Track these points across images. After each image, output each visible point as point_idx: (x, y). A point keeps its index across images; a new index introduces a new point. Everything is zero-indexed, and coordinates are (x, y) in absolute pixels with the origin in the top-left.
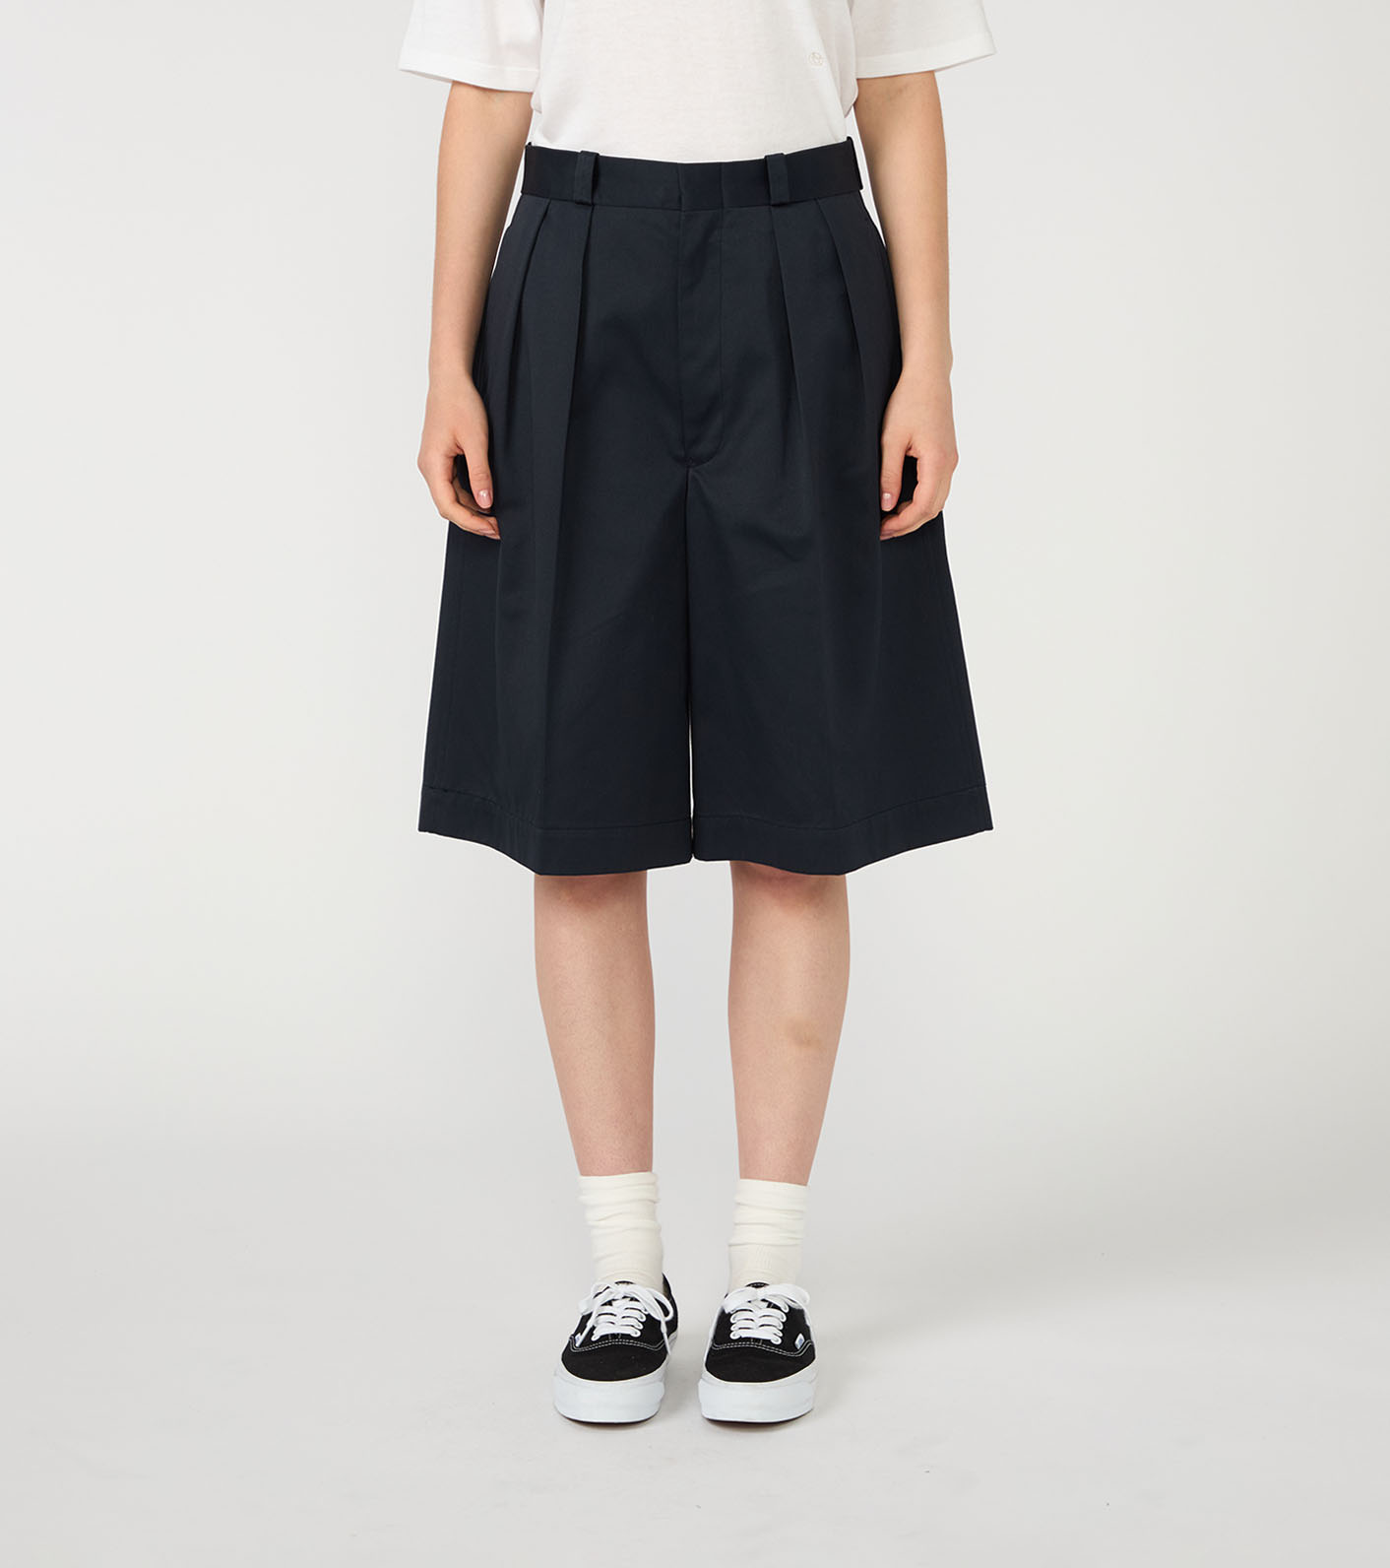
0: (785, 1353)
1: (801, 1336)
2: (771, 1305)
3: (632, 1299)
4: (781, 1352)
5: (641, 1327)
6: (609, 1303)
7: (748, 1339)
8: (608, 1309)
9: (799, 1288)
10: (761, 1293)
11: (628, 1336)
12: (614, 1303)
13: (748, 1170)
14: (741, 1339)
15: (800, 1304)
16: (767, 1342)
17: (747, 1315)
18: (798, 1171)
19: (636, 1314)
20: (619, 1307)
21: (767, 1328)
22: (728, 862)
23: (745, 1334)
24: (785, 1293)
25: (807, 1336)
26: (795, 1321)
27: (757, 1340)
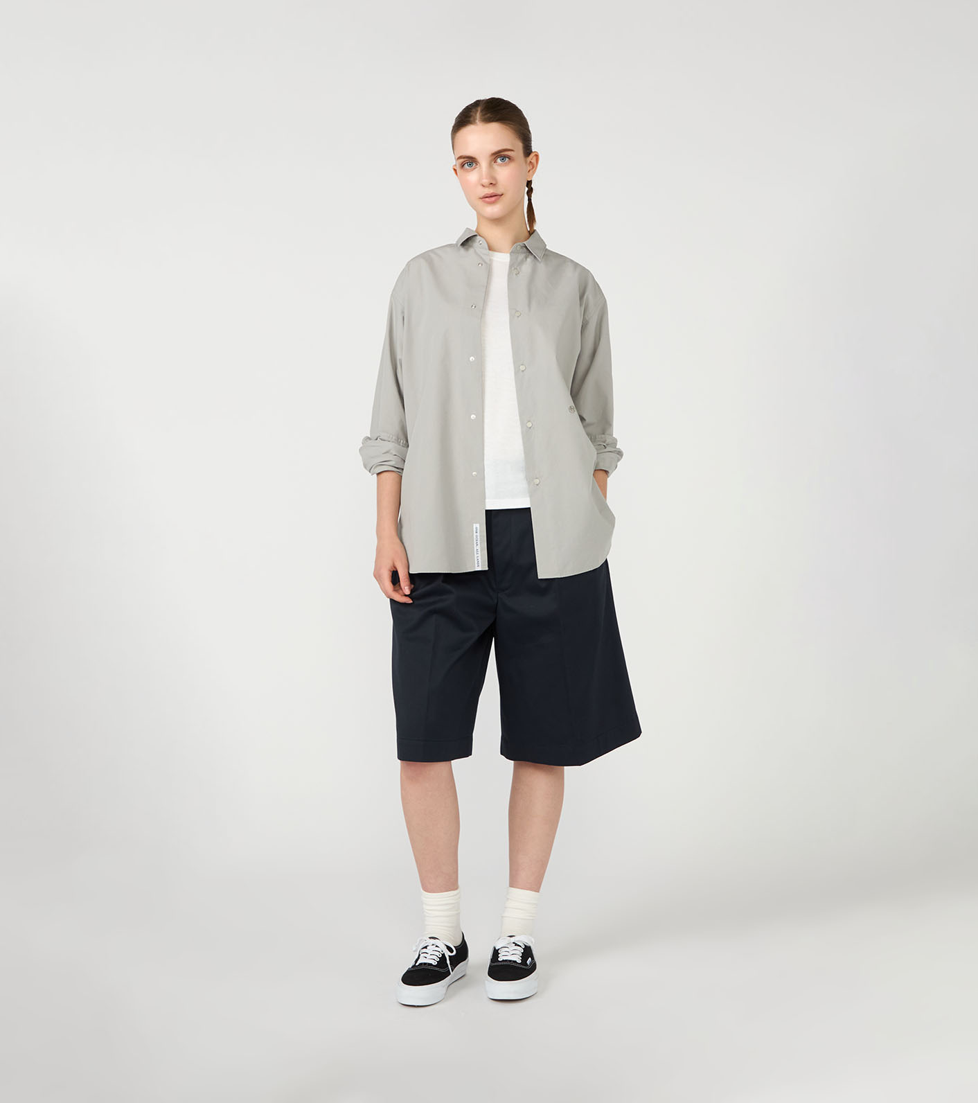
0: (523, 967)
1: (530, 959)
2: (516, 945)
3: (437, 946)
4: (521, 966)
5: (438, 960)
6: (426, 947)
7: (506, 961)
8: (425, 950)
9: (530, 937)
10: (513, 940)
11: (431, 965)
12: (428, 947)
13: (513, 883)
14: (503, 961)
15: (529, 944)
16: (515, 962)
17: (506, 949)
18: (536, 887)
19: (437, 954)
20: (430, 950)
21: (514, 955)
22: (513, 762)
23: (505, 958)
24: (524, 939)
25: (533, 959)
26: (527, 952)
27: (510, 961)
